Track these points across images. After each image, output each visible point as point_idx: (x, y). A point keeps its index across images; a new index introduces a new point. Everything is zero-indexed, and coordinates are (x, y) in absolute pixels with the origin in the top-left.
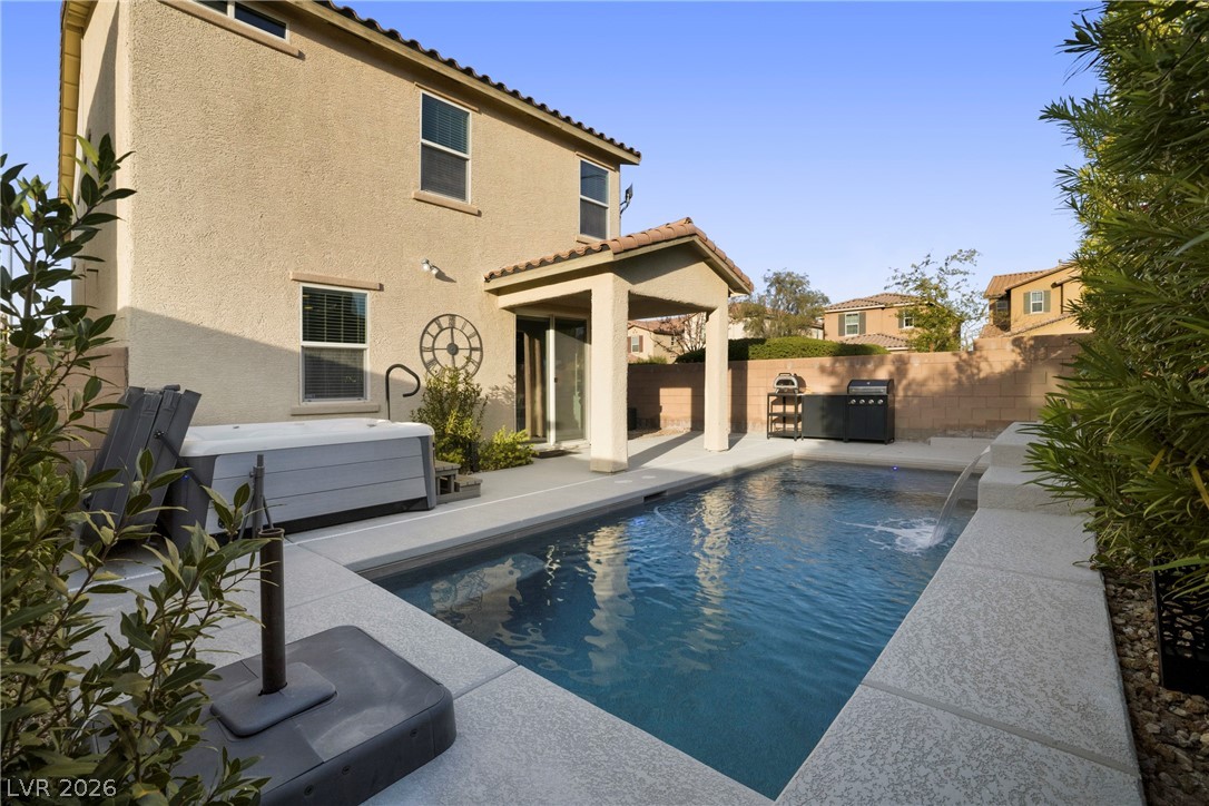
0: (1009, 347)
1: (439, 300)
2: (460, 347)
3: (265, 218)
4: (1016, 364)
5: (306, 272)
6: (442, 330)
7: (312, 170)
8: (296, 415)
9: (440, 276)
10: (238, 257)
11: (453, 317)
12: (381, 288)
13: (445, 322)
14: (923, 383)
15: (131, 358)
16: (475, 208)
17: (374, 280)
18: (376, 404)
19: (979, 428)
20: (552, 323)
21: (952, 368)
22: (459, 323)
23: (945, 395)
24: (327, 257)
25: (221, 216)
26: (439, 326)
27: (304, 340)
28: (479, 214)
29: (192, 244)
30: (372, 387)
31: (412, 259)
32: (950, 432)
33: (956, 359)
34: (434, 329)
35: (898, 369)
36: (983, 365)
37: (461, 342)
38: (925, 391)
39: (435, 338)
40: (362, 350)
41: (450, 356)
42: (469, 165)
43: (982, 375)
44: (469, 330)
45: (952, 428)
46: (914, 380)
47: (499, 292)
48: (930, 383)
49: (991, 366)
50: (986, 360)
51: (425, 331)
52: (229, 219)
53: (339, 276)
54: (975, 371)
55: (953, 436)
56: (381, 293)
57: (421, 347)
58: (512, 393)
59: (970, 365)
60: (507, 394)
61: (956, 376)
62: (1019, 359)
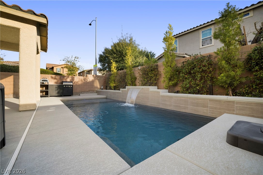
0: (92, 76)
4: (93, 80)
14: (77, 82)
19: (87, 92)
21: (83, 79)
23: (81, 85)
32: (82, 93)
33: (84, 78)
35: (72, 79)
36: (88, 79)
38: (78, 84)
43: (88, 81)
45: (83, 92)
46: (76, 82)
48: (79, 82)
49: (89, 79)
50: (89, 78)
54: (87, 80)
55: (83, 93)
59: (86, 79)
61: (83, 81)
62: (93, 79)
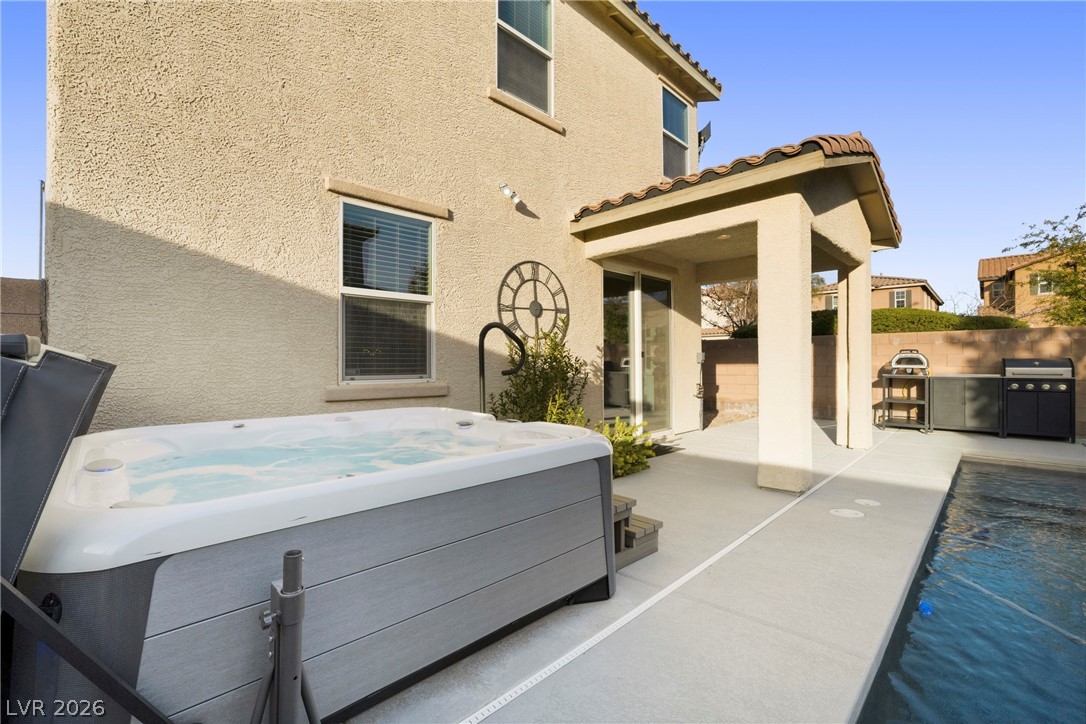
1: (519, 242)
2: (544, 307)
3: (288, 90)
5: (349, 182)
6: (524, 282)
7: (358, 29)
8: (335, 402)
9: (521, 208)
10: (246, 144)
11: (536, 264)
12: (450, 217)
13: (527, 271)
15: (52, 299)
16: (559, 124)
17: (439, 205)
18: (443, 384)
20: (638, 282)
22: (543, 274)
24: (379, 162)
25: (220, 74)
26: (520, 274)
27: (345, 284)
28: (563, 133)
29: (169, 112)
30: (438, 360)
31: (487, 180)
34: (514, 281)
37: (546, 302)
39: (516, 293)
40: (423, 305)
41: (534, 318)
42: (551, 65)
44: (554, 285)
47: (586, 236)
51: (504, 283)
52: (232, 80)
53: (395, 193)
56: (450, 223)
57: (499, 304)
58: (600, 370)
60: (597, 370)
